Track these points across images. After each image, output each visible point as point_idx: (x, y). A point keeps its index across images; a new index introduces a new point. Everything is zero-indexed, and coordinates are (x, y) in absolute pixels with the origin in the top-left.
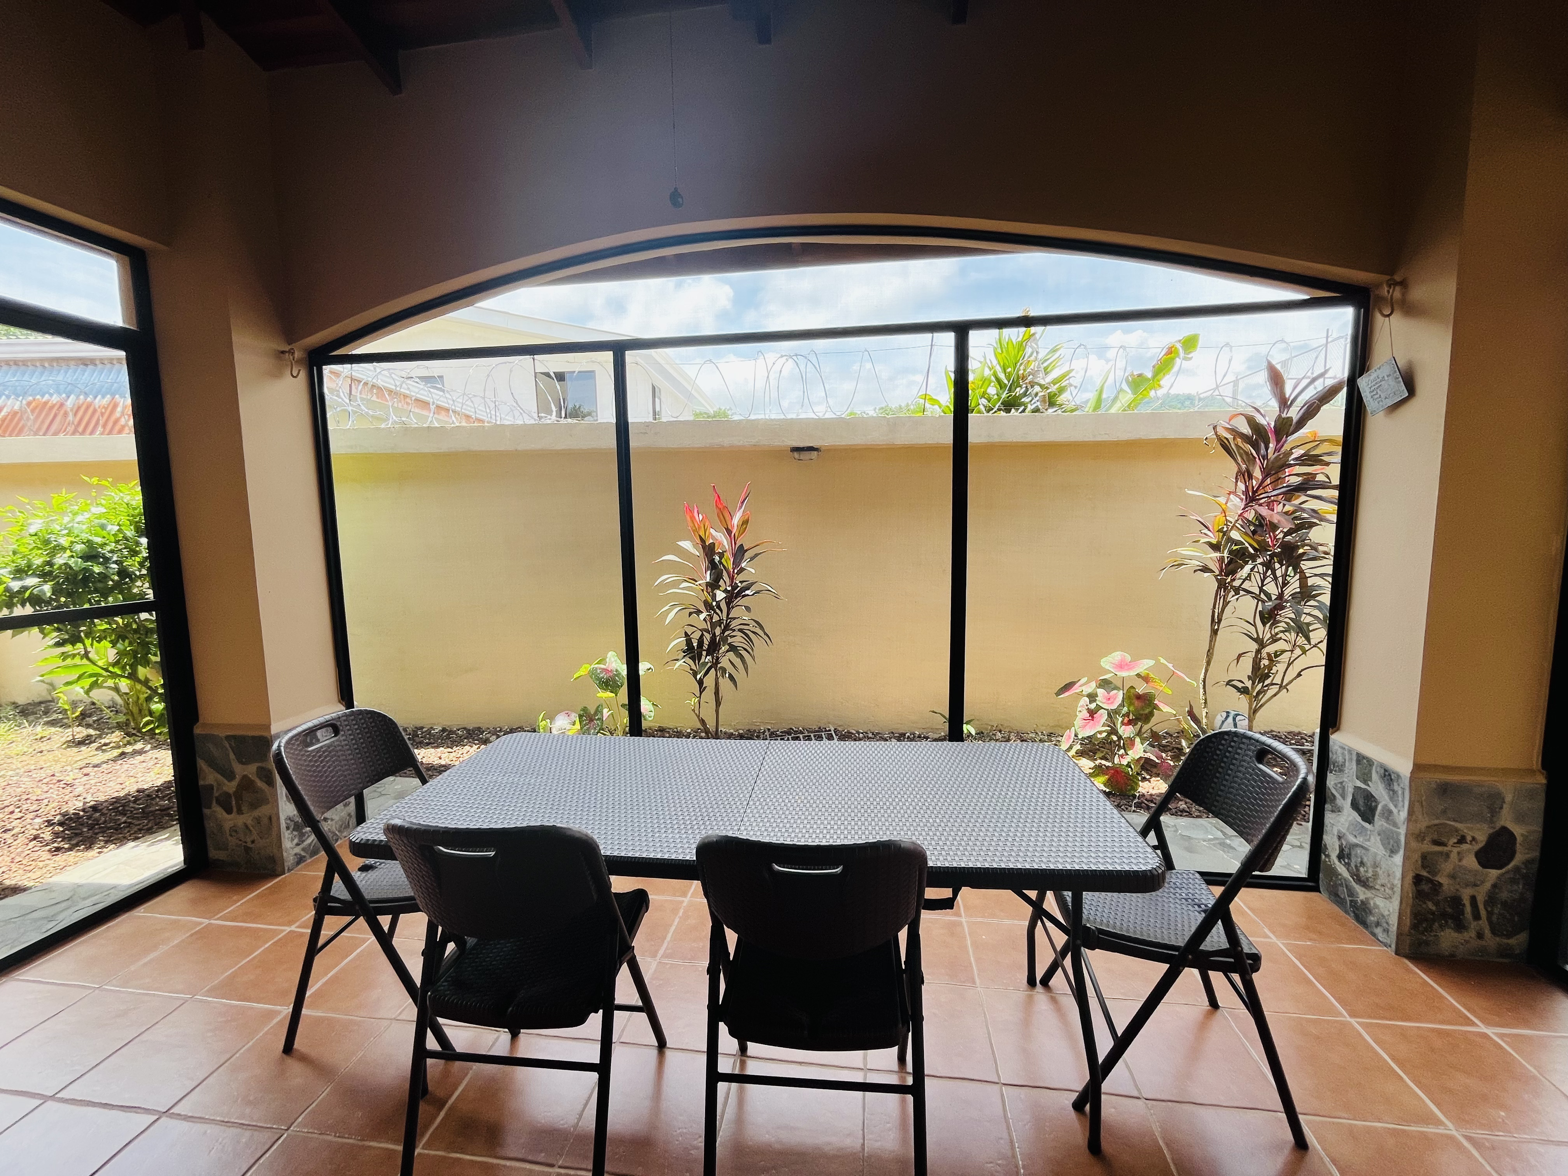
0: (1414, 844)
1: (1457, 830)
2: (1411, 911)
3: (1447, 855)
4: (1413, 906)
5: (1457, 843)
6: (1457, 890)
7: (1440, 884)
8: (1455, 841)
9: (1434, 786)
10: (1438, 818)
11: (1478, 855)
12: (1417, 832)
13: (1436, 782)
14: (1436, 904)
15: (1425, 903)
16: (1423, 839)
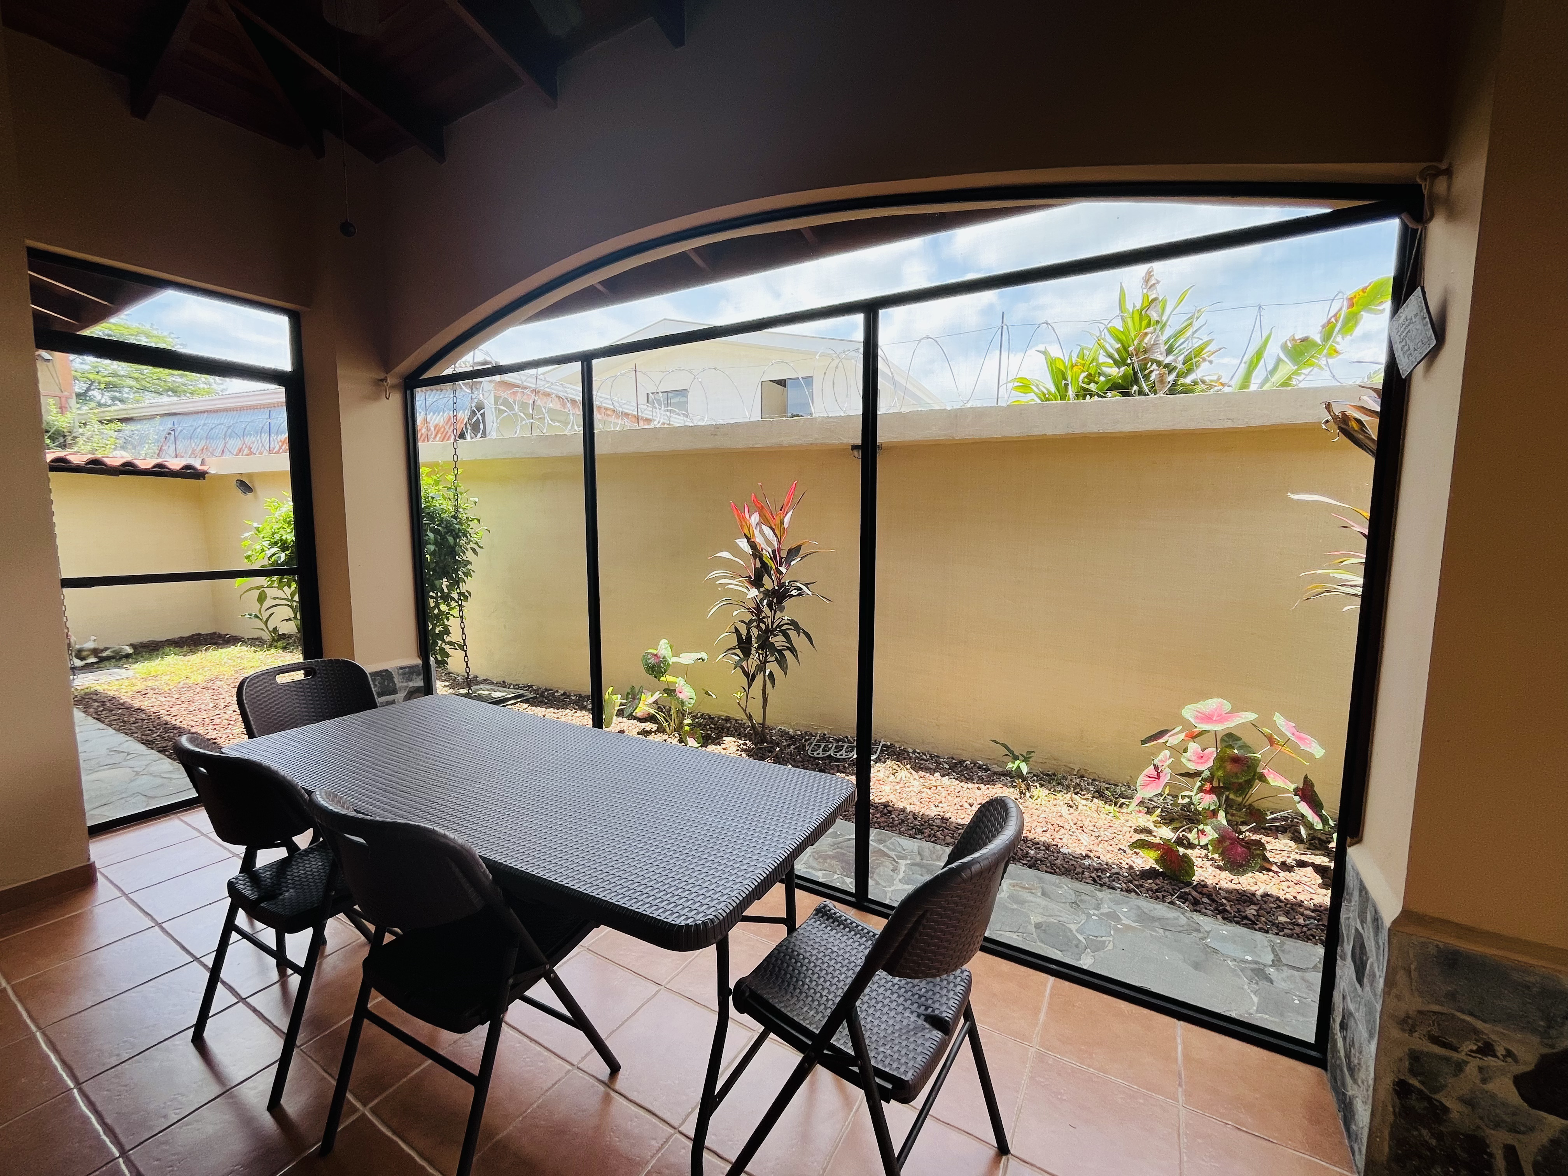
0: (1395, 1033)
1: (1476, 1031)
2: (1392, 1134)
3: (1459, 1067)
4: (1393, 1126)
5: (1477, 1052)
6: (1478, 1127)
7: (1446, 1110)
8: (1475, 1048)
9: (1432, 950)
10: (1438, 1002)
11: (1519, 1081)
12: (1402, 1015)
13: (1437, 946)
14: (1439, 1137)
15: (1417, 1130)
16: (1412, 1031)
